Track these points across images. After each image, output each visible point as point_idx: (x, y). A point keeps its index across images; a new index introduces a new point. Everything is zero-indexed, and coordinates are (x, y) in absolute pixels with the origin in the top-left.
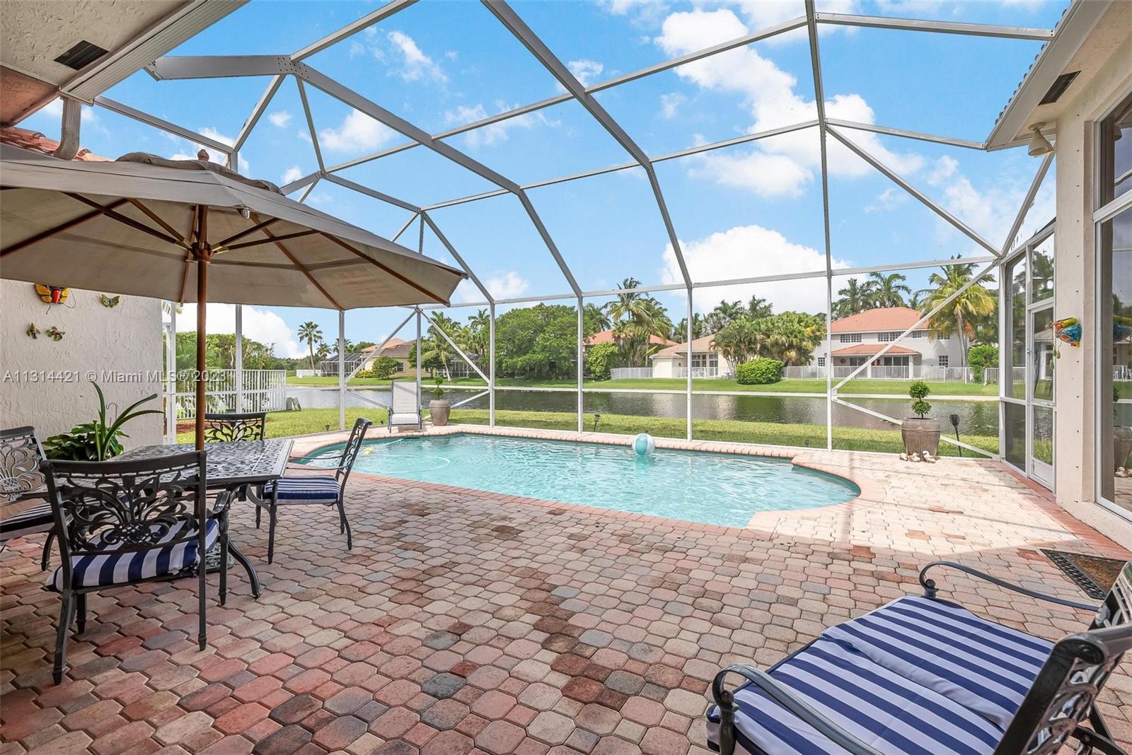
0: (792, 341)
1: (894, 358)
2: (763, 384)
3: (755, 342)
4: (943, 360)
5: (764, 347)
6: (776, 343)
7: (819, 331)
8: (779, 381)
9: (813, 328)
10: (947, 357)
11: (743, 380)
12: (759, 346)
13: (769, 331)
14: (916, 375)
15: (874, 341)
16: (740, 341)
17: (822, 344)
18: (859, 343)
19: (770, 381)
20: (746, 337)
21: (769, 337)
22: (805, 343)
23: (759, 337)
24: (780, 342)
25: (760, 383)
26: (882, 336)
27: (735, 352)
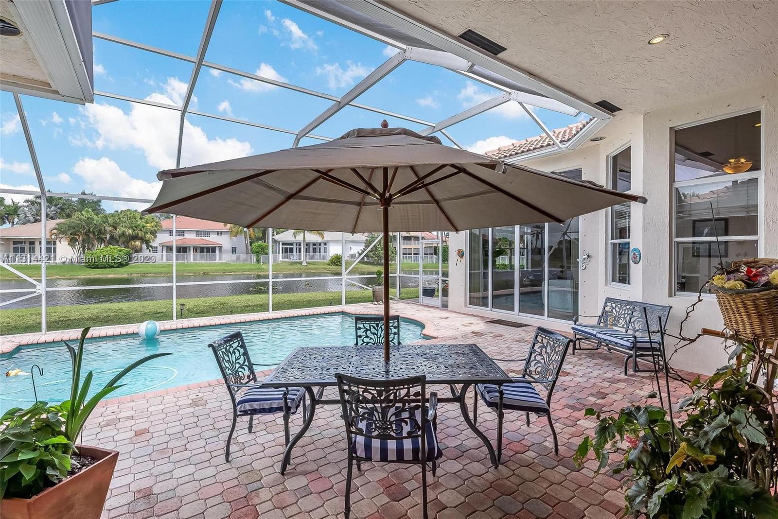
0: (138, 233)
1: (206, 248)
2: (114, 267)
3: (105, 233)
4: (234, 250)
5: (112, 237)
6: (123, 234)
7: (156, 227)
8: (127, 265)
9: (152, 224)
10: (236, 248)
11: (93, 265)
12: (108, 236)
13: (116, 224)
14: (221, 259)
15: (193, 236)
16: (89, 230)
17: (157, 236)
18: (183, 237)
19: (121, 265)
20: (95, 228)
21: (116, 229)
22: (148, 235)
23: (109, 229)
24: (127, 234)
25: (112, 267)
26: (198, 233)
27: (83, 241)
